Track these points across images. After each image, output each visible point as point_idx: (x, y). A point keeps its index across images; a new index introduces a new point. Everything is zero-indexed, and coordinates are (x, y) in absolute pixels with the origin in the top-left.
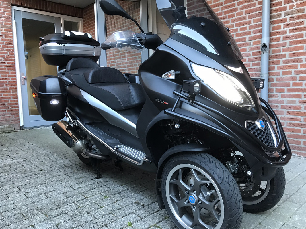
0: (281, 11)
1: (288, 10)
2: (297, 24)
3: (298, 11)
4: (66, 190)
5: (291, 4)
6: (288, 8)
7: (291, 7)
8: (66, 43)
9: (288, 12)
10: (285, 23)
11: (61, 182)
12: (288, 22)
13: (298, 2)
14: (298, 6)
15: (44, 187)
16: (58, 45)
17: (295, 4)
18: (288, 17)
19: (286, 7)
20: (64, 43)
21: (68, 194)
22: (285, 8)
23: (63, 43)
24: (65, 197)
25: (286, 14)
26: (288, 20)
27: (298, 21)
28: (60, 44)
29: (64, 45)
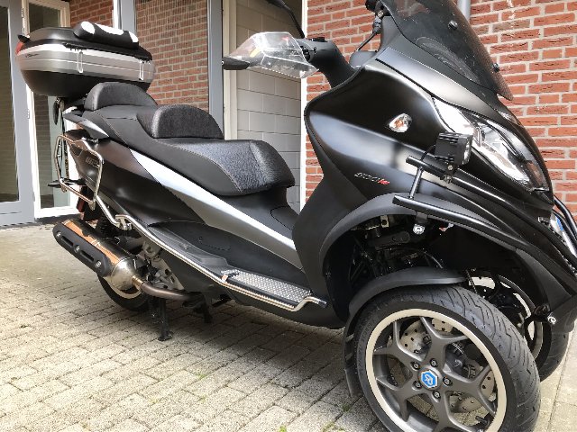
0: (488, 22)
1: (500, 21)
2: (515, 47)
3: (517, 25)
4: (104, 366)
5: (506, 10)
6: (500, 17)
7: (506, 16)
8: (85, 49)
9: (500, 25)
10: (494, 45)
11: (85, 351)
12: (500, 43)
13: (520, 8)
14: (518, 14)
15: (50, 365)
16: (68, 50)
17: (513, 10)
18: (499, 34)
19: (497, 16)
20: (82, 49)
21: (112, 375)
22: (494, 18)
23: (79, 48)
24: (110, 382)
25: (496, 29)
26: (499, 39)
27: (518, 42)
28: (73, 50)
29: (81, 53)
